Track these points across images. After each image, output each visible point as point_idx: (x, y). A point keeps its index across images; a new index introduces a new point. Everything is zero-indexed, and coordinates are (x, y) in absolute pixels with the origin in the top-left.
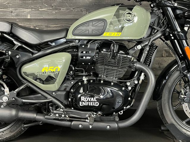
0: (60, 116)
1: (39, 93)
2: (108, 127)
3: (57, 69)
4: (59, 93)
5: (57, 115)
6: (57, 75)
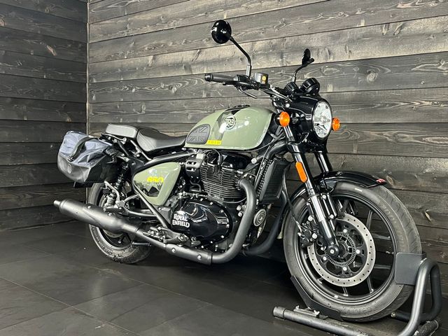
0: (155, 234)
1: (148, 208)
2: (199, 257)
3: (161, 180)
4: (164, 209)
5: (153, 232)
6: (160, 187)
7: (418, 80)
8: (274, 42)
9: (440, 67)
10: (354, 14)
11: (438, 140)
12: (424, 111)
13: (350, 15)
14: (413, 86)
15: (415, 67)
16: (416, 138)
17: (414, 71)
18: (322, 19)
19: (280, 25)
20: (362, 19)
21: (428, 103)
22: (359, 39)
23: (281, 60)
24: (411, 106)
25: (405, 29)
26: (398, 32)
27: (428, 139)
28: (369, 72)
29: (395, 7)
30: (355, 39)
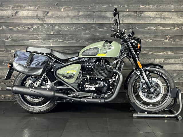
4: (75, 84)
6: (74, 75)
7: (147, 32)
8: (89, 13)
9: (154, 29)
10: (124, 6)
11: (155, 53)
12: (150, 43)
13: (123, 7)
14: (146, 34)
15: (146, 28)
16: (147, 52)
17: (146, 29)
18: (111, 6)
19: (92, 6)
20: (127, 8)
21: (151, 40)
22: (126, 16)
23: (93, 21)
24: (145, 41)
25: (143, 14)
26: (140, 15)
27: (151, 52)
28: (130, 28)
29: (139, 6)
30: (124, 15)
